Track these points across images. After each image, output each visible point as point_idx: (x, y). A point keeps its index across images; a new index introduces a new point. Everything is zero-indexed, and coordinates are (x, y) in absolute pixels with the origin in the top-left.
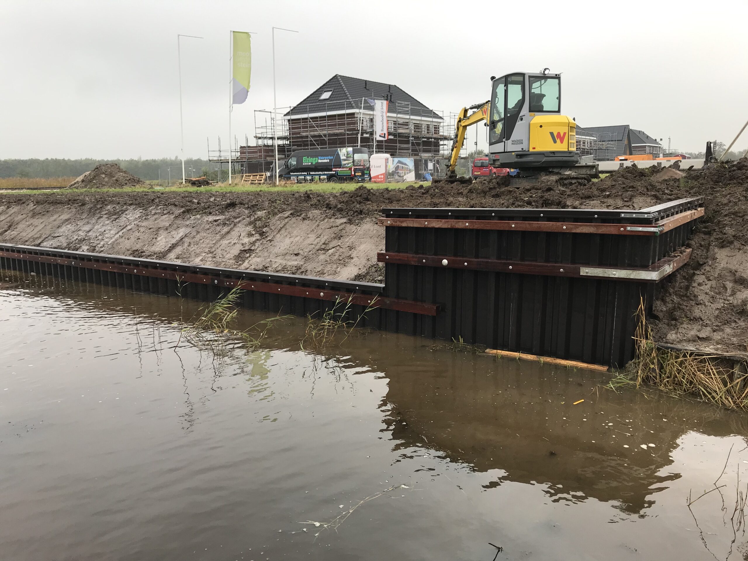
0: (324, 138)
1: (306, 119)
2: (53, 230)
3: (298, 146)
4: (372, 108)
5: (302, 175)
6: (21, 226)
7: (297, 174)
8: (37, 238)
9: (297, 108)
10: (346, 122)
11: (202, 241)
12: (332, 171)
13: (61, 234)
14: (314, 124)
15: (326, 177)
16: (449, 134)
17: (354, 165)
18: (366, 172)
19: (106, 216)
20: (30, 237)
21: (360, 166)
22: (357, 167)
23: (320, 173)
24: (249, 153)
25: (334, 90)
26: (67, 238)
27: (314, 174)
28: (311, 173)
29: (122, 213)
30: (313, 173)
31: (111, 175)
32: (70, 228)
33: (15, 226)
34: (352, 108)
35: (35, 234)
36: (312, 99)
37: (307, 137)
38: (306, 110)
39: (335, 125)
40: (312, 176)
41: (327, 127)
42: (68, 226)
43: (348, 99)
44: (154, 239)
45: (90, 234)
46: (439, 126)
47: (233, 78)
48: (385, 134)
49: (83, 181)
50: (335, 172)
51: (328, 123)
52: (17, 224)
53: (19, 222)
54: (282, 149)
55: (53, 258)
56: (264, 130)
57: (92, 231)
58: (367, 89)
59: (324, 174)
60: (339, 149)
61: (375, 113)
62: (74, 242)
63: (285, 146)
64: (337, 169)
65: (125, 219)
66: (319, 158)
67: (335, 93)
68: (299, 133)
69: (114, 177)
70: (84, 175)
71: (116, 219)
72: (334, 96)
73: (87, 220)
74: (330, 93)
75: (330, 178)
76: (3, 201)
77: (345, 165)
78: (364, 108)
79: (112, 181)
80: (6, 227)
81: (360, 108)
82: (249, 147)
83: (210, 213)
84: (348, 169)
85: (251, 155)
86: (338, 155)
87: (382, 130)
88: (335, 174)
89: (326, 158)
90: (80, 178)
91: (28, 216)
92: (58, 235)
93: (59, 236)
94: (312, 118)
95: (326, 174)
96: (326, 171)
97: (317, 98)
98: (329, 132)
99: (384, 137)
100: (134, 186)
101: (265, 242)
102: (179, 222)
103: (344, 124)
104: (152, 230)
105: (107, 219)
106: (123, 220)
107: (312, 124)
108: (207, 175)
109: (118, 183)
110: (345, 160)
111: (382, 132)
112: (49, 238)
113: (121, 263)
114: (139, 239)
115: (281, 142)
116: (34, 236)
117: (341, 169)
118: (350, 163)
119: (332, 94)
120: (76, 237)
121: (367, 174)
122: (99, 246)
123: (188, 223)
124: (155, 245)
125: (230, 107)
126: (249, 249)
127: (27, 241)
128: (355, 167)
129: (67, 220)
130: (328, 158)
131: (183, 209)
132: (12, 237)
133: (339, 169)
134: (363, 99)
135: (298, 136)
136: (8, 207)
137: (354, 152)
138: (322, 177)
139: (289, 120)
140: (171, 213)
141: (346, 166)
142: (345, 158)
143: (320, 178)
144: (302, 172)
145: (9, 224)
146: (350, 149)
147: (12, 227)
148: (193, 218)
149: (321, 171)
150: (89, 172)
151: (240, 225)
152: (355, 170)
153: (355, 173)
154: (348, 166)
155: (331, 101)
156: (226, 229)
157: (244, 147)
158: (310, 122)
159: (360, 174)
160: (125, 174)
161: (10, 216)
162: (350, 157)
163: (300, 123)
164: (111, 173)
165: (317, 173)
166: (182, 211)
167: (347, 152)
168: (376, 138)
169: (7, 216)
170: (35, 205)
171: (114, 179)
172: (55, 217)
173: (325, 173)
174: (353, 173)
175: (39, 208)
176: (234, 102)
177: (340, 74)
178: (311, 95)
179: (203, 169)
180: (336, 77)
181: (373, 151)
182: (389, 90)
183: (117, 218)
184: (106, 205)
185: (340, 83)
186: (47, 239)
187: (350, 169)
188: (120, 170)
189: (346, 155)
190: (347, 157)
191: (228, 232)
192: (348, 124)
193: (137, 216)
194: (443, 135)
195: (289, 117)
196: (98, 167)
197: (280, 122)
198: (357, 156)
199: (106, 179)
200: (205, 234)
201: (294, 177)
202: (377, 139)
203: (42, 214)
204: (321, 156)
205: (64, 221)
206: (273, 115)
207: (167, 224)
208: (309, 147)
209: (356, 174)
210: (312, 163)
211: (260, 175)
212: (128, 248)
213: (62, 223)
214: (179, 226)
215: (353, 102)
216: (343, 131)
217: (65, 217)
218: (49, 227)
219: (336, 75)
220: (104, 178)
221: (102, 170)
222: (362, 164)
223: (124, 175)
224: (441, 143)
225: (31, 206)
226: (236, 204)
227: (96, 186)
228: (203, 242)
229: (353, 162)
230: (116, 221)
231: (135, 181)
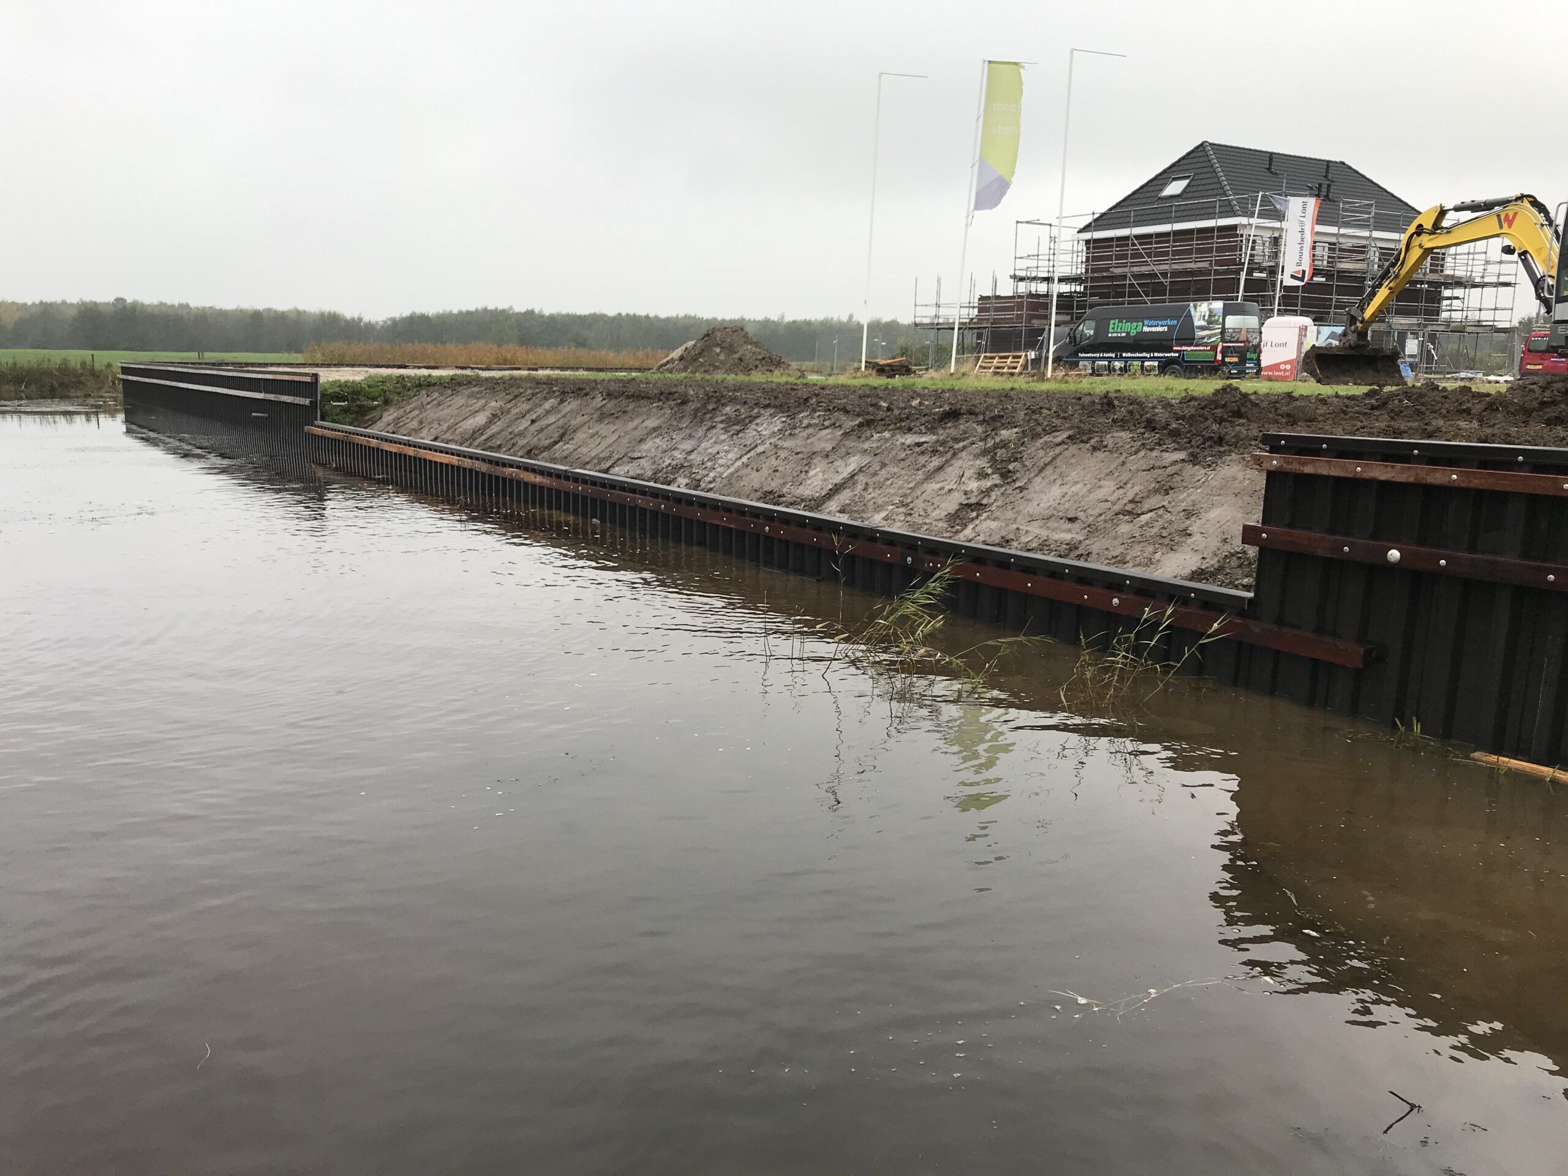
0: (1162, 280)
1: (1127, 238)
2: (631, 445)
3: (1102, 296)
4: (1280, 216)
5: (1103, 357)
6: (580, 436)
7: (1093, 355)
8: (604, 458)
9: (1109, 216)
10: (1215, 245)
11: (889, 482)
12: (1171, 351)
13: (644, 455)
14: (1143, 249)
15: (1156, 364)
16: (1469, 274)
17: (1223, 340)
18: (1249, 355)
19: (722, 426)
20: (593, 455)
21: (1237, 341)
22: (1231, 345)
23: (1144, 355)
24: (997, 309)
25: (1194, 176)
26: (654, 462)
27: (1131, 357)
28: (1124, 355)
29: (750, 422)
30: (1129, 355)
31: (730, 349)
32: (660, 444)
33: (570, 435)
34: (1235, 214)
35: (602, 452)
36: (1142, 196)
37: (1124, 277)
38: (1127, 220)
39: (1190, 252)
40: (1126, 362)
41: (1170, 256)
42: (657, 440)
43: (1225, 194)
44: (804, 473)
45: (693, 456)
46: (1444, 254)
47: (980, 158)
48: (1304, 272)
49: (681, 358)
50: (1177, 355)
51: (1173, 247)
52: (574, 432)
53: (577, 429)
54: (1066, 302)
55: (631, 495)
56: (1033, 263)
57: (695, 452)
58: (1272, 173)
59: (1154, 357)
60: (1192, 304)
61: (1284, 225)
62: (664, 470)
63: (1073, 297)
64: (1184, 348)
65: (755, 433)
66: (1146, 322)
67: (1197, 183)
68: (1107, 270)
69: (736, 353)
70: (684, 347)
71: (739, 432)
72: (1195, 189)
73: (688, 431)
74: (1185, 182)
75: (1165, 367)
76: (555, 389)
77: (1203, 338)
78: (1260, 216)
79: (731, 361)
80: (556, 436)
81: (1252, 215)
82: (998, 297)
83: (910, 429)
84: (1209, 348)
85: (1001, 315)
86: (1190, 317)
87: (1299, 264)
88: (1179, 357)
89: (1160, 323)
90: (676, 354)
91: (592, 418)
92: (639, 455)
93: (640, 458)
94: (1137, 237)
95: (1157, 357)
96: (1159, 352)
97: (1153, 194)
98: (1175, 267)
99: (1301, 280)
100: (771, 371)
101: (1010, 491)
102: (850, 443)
103: (1210, 250)
104: (800, 456)
105: (722, 431)
106: (751, 433)
107: (1138, 249)
108: (909, 353)
109: (743, 365)
110: (1202, 328)
111: (1301, 268)
112: (625, 459)
113: (743, 513)
114: (777, 471)
115: (1065, 288)
116: (601, 455)
117: (1192, 348)
118: (1215, 335)
119: (1188, 185)
120: (668, 462)
121: (1251, 359)
122: (707, 479)
123: (866, 446)
124: (804, 484)
125: (967, 216)
126: (977, 503)
127: (588, 463)
128: (1224, 345)
129: (655, 429)
130: (1164, 323)
131: (860, 420)
132: (565, 454)
133: (1189, 349)
134: (1261, 194)
135: (1105, 274)
136: (561, 400)
137: (1227, 311)
138: (1146, 364)
139: (1087, 242)
140: (837, 425)
141: (1205, 340)
142: (1203, 323)
143: (1142, 366)
144: (1104, 352)
145: (561, 431)
146: (1218, 305)
147: (567, 437)
148: (876, 436)
149: (1147, 352)
150: (693, 342)
151: (964, 454)
152: (1225, 352)
153: (1223, 357)
154: (1210, 341)
155: (1187, 199)
156: (936, 462)
157: (988, 298)
158: (1134, 245)
159: (1236, 360)
160: (756, 347)
161: (564, 416)
162: (1217, 322)
163: (1112, 246)
164: (731, 346)
165: (1138, 355)
166: (857, 422)
167: (1210, 311)
168: (1282, 282)
169: (560, 416)
170: (604, 399)
171: (736, 356)
172: (636, 422)
173: (1156, 355)
174: (1219, 357)
175: (610, 405)
176: (978, 206)
177: (1210, 141)
178: (1142, 187)
179: (902, 341)
180: (1202, 146)
181: (1272, 310)
182: (1327, 172)
183: (740, 431)
184: (723, 405)
185: (1209, 161)
186: (620, 462)
187: (1214, 348)
188: (747, 340)
189: (1206, 318)
190: (1209, 322)
191: (940, 468)
192: (1219, 250)
193: (776, 429)
194: (1453, 276)
195: (1087, 236)
196: (710, 332)
197: (1068, 246)
198: (1232, 321)
199: (722, 357)
200: (896, 470)
201: (1086, 363)
202: (1284, 284)
203: (614, 416)
204: (1150, 318)
205: (651, 430)
206: (1055, 232)
207: (829, 447)
208: (1127, 298)
209: (1227, 360)
210: (1128, 333)
211: (1014, 357)
212: (756, 486)
213: (647, 434)
214: (850, 451)
215: (1235, 203)
216: (1206, 265)
217: (651, 423)
218: (624, 441)
219: (1203, 142)
220: (718, 355)
221: (716, 338)
222: (1242, 339)
223: (754, 349)
224: (1447, 293)
225: (598, 401)
226: (960, 414)
227: (703, 369)
228: (892, 484)
229: (1223, 332)
230: (739, 436)
231: (773, 362)
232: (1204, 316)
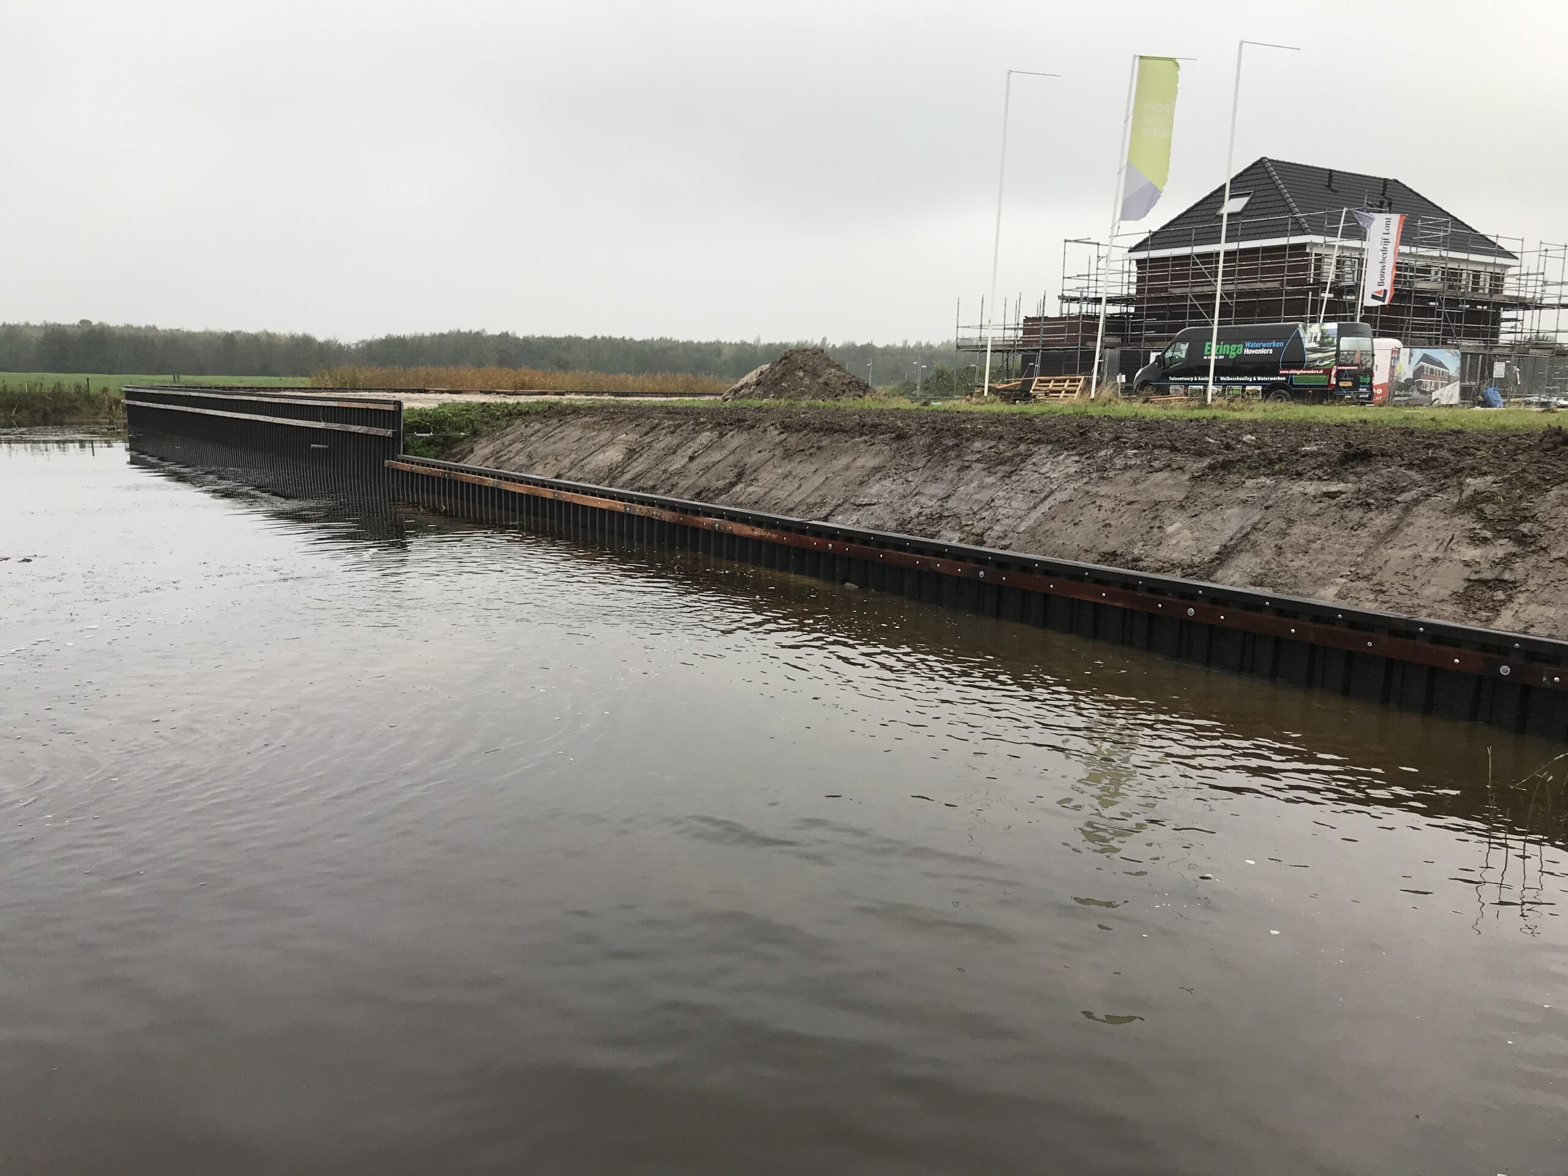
0: (1227, 301)
1: (1188, 257)
2: (848, 489)
3: (1160, 317)
4: (1359, 233)
5: (1197, 381)
6: (767, 477)
7: (1185, 379)
8: (815, 504)
9: (1163, 235)
10: (1286, 264)
11: (1317, 545)
12: (1278, 375)
13: (875, 501)
14: (1206, 268)
15: (1260, 388)
17: (1338, 364)
18: (1362, 379)
19: (980, 466)
20: (797, 500)
21: (1352, 365)
22: (1346, 368)
23: (1246, 378)
24: (1046, 331)
25: (1255, 191)
26: (894, 510)
27: (1230, 381)
28: (1222, 379)
29: (1023, 461)
30: (1228, 379)
31: (815, 375)
32: (893, 487)
33: (750, 474)
34: (1303, 232)
35: (809, 496)
36: (1198, 214)
37: (1183, 297)
38: (1188, 238)
39: (1255, 272)
40: (1224, 386)
41: (1236, 276)
42: (887, 483)
43: (1291, 211)
44: (1156, 530)
45: (951, 503)
46: (1503, 274)
47: (1128, 163)
49: (758, 383)
50: (1284, 379)
51: (1234, 266)
52: (755, 471)
53: (759, 468)
54: (1115, 324)
56: (1085, 284)
57: (953, 498)
58: (1332, 190)
59: (1257, 381)
60: (1301, 325)
61: (1365, 245)
62: (915, 521)
63: (1123, 318)
64: (1292, 372)
65: (1037, 475)
66: (1248, 344)
67: (1259, 200)
68: (1165, 290)
69: (820, 377)
70: (758, 371)
71: (1009, 475)
72: (1255, 207)
73: (928, 473)
74: (1244, 200)
75: (1269, 391)
76: (702, 420)
77: (1315, 361)
78: (1345, 235)
79: (817, 386)
80: (731, 476)
81: (1334, 234)
82: (1046, 318)
83: (1300, 475)
84: (1321, 372)
85: (1051, 337)
86: (1298, 337)
87: (1381, 284)
88: (1286, 381)
89: (1264, 345)
90: (751, 377)
91: (774, 455)
92: (866, 501)
93: (870, 505)
94: (1199, 256)
95: (1261, 381)
96: (1262, 376)
97: (1210, 212)
98: (1241, 287)
100: (860, 397)
101: (1546, 564)
102: (1210, 490)
103: (1282, 269)
104: (1135, 506)
105: (984, 473)
106: (1029, 476)
107: (1201, 269)
109: (828, 389)
110: (1314, 350)
111: (1382, 288)
112: (846, 506)
114: (1109, 525)
115: (1115, 309)
116: (808, 501)
117: (1302, 372)
118: (1329, 357)
119: (1250, 200)
120: (915, 510)
121: (1364, 384)
122: (993, 534)
123: (1242, 494)
124: (1165, 543)
125: (1113, 227)
126: (1496, 580)
127: (792, 510)
128: (1339, 368)
129: (877, 470)
130: (1268, 344)
131: (1206, 462)
132: (753, 498)
133: (1298, 372)
134: (1345, 210)
135: (1163, 295)
136: (720, 433)
137: (1342, 332)
138: (1248, 388)
139: (1139, 261)
140: (1175, 467)
141: (1317, 363)
142: (1314, 345)
143: (1243, 391)
144: (1198, 376)
145: (736, 471)
146: (1332, 326)
147: (746, 478)
148: (1250, 483)
149: (1249, 376)
150: (768, 366)
151: (1421, 509)
152: (1339, 375)
153: (1338, 381)
154: (1323, 364)
155: (1247, 217)
156: (1381, 521)
157: (1034, 319)
158: (1195, 264)
159: (1350, 384)
160: (839, 370)
161: (733, 452)
162: (1330, 344)
163: (1167, 266)
164: (815, 369)
165: (1238, 379)
166: (1205, 464)
167: (1322, 332)
169: (725, 452)
170: (783, 433)
171: (821, 380)
172: (843, 461)
173: (1259, 379)
174: (1333, 381)
175: (793, 439)
176: (1124, 217)
177: (1269, 158)
178: (1197, 205)
180: (1261, 163)
181: (1375, 328)
182: (1384, 190)
183: (1012, 472)
185: (1270, 177)
186: (840, 509)
187: (1328, 372)
188: (830, 364)
189: (1318, 339)
190: (1321, 344)
191: (1394, 529)
192: (1291, 269)
193: (1072, 470)
194: (1517, 297)
195: (1143, 255)
196: (788, 355)
197: (1118, 266)
198: (1346, 343)
199: (807, 382)
200: (1314, 529)
201: (1178, 387)
202: (1365, 305)
203: (807, 453)
204: (1253, 340)
205: (870, 471)
206: (1103, 251)
207: (1180, 496)
208: (1187, 320)
209: (1341, 384)
210: (1226, 356)
211: (1072, 381)
212: (1086, 545)
213: (868, 475)
214: (1218, 501)
215: (1303, 220)
216: (1276, 285)
217: (868, 461)
218: (838, 482)
219: (1262, 159)
220: (802, 379)
221: (796, 361)
222: (1356, 361)
223: (838, 373)
224: (1505, 315)
225: (773, 434)
227: (787, 395)
228: (1323, 549)
229: (1337, 355)
230: (1013, 478)
231: (862, 388)
232: (1316, 337)
